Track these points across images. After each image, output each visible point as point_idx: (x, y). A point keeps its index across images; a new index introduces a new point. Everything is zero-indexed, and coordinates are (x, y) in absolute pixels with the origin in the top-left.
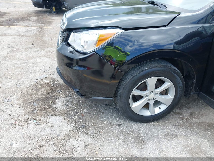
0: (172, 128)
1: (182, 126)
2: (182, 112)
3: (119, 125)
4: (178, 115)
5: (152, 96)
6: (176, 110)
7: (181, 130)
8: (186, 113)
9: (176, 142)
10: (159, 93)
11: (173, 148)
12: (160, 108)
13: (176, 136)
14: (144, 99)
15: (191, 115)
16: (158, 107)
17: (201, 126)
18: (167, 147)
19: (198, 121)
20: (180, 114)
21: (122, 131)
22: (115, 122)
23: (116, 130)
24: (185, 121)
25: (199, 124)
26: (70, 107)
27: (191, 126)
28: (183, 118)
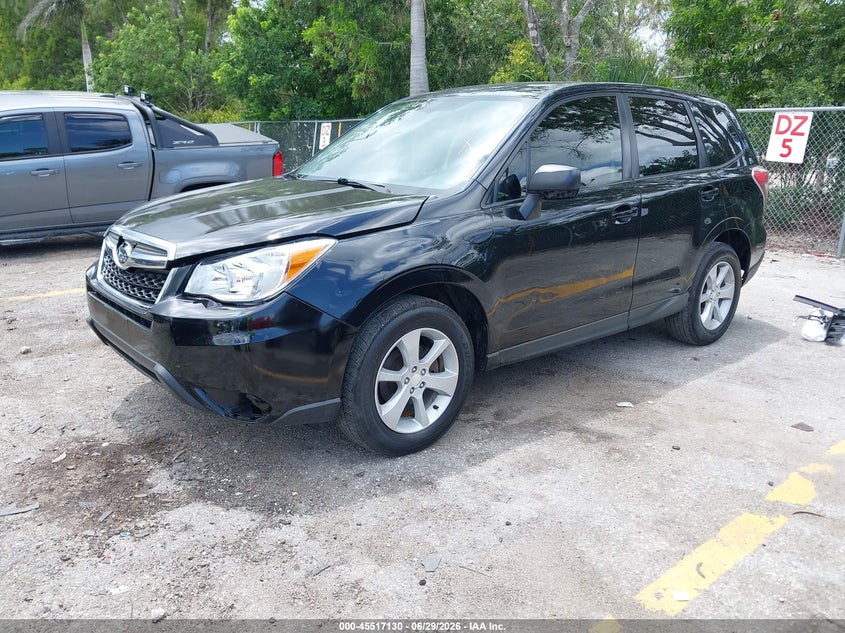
0: (475, 446)
1: (491, 437)
2: (477, 416)
3: (361, 475)
4: (472, 423)
5: (416, 378)
6: (462, 416)
7: (492, 444)
8: (486, 415)
9: (492, 464)
10: (427, 370)
11: (495, 475)
12: (436, 407)
13: (488, 456)
14: (403, 390)
15: (498, 415)
16: (432, 406)
17: (526, 427)
18: (482, 477)
19: (515, 421)
20: (475, 420)
21: (374, 481)
22: (346, 473)
23: (359, 485)
24: (491, 428)
25: (521, 426)
26: (201, 481)
27: (507, 433)
28: (485, 426)
